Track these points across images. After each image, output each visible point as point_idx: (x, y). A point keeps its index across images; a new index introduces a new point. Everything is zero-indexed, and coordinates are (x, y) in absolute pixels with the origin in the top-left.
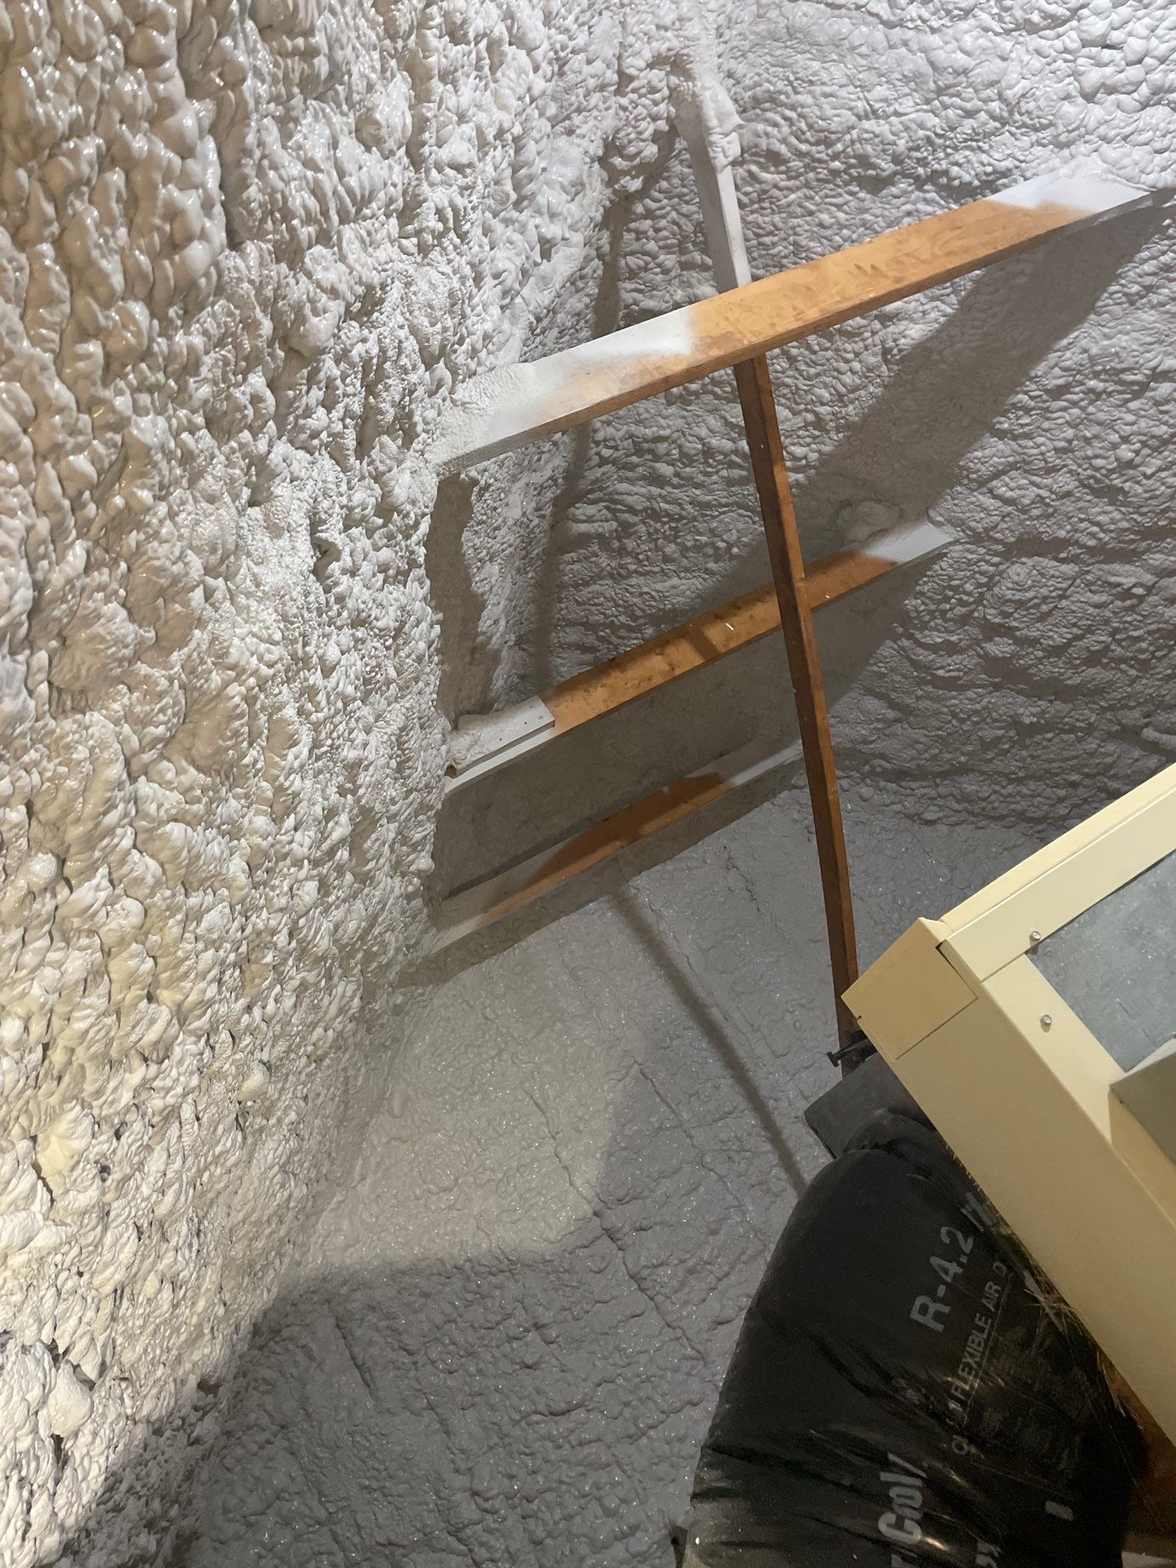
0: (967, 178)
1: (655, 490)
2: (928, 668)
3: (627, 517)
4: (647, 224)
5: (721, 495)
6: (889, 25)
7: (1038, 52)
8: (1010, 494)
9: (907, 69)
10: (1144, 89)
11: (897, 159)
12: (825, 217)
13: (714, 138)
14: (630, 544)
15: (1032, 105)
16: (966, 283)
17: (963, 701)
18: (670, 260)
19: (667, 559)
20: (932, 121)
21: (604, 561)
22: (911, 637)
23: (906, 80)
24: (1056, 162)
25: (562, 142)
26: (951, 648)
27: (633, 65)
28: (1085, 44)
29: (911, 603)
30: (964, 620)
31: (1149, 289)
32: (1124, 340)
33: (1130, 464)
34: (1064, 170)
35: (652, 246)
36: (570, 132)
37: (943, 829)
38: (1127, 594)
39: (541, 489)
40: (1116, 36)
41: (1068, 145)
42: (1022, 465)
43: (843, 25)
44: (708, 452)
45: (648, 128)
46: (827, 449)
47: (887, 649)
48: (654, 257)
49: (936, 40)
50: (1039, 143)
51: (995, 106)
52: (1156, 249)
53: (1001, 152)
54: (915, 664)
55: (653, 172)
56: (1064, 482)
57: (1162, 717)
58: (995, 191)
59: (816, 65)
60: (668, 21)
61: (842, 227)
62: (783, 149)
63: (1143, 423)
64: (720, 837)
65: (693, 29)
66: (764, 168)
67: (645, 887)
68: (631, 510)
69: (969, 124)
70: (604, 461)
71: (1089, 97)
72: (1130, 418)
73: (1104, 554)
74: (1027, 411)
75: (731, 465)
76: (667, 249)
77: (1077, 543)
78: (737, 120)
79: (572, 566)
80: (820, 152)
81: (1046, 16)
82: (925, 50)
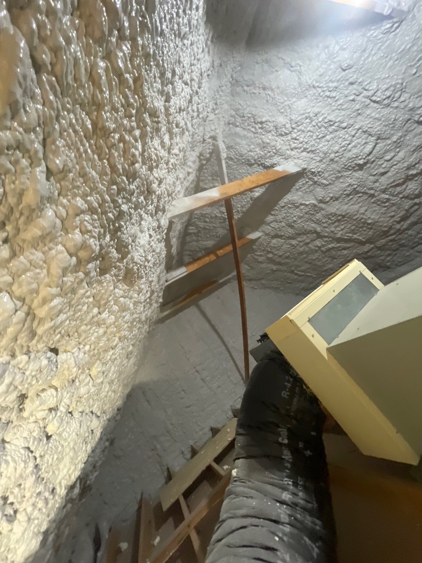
0: (268, 165)
1: (205, 224)
2: (257, 259)
3: (200, 229)
4: (206, 171)
5: (218, 225)
6: (255, 133)
7: (283, 140)
8: (273, 226)
9: (258, 142)
10: (302, 149)
11: (255, 160)
12: (241, 171)
13: (222, 154)
14: (200, 235)
15: (281, 151)
16: (267, 185)
17: (263, 266)
18: (210, 178)
19: (207, 238)
20: (262, 153)
21: (195, 238)
22: (254, 253)
23: (257, 144)
24: (285, 162)
25: (192, 152)
26: (261, 256)
27: (206, 137)
28: (292, 139)
29: (254, 247)
30: (264, 250)
31: (300, 188)
32: (295, 197)
33: (295, 221)
34: (287, 164)
35: (206, 175)
36: (193, 150)
37: (258, 290)
38: (293, 246)
39: (183, 223)
40: (298, 138)
41: (287, 159)
42: (276, 221)
43: (246, 133)
44: (216, 216)
45: (208, 151)
46: (239, 216)
47: (249, 256)
48: (207, 177)
49: (263, 137)
50: (282, 158)
51: (274, 151)
52: (302, 180)
53: (275, 160)
54: (255, 259)
55: (208, 160)
56: (283, 224)
57: (298, 269)
58: (273, 167)
59: (240, 141)
60: (213, 129)
61: (244, 173)
62: (233, 157)
63: (298, 213)
64: (216, 292)
65: (218, 131)
66: (229, 161)
67: (202, 303)
68: (200, 228)
69: (269, 154)
70: (195, 218)
71: (292, 150)
72: (296, 212)
73: (289, 238)
74: (277, 210)
75: (221, 219)
76: (209, 176)
77: (285, 236)
78: (226, 150)
79: (188, 239)
80: (240, 158)
81: (285, 133)
82: (261, 139)
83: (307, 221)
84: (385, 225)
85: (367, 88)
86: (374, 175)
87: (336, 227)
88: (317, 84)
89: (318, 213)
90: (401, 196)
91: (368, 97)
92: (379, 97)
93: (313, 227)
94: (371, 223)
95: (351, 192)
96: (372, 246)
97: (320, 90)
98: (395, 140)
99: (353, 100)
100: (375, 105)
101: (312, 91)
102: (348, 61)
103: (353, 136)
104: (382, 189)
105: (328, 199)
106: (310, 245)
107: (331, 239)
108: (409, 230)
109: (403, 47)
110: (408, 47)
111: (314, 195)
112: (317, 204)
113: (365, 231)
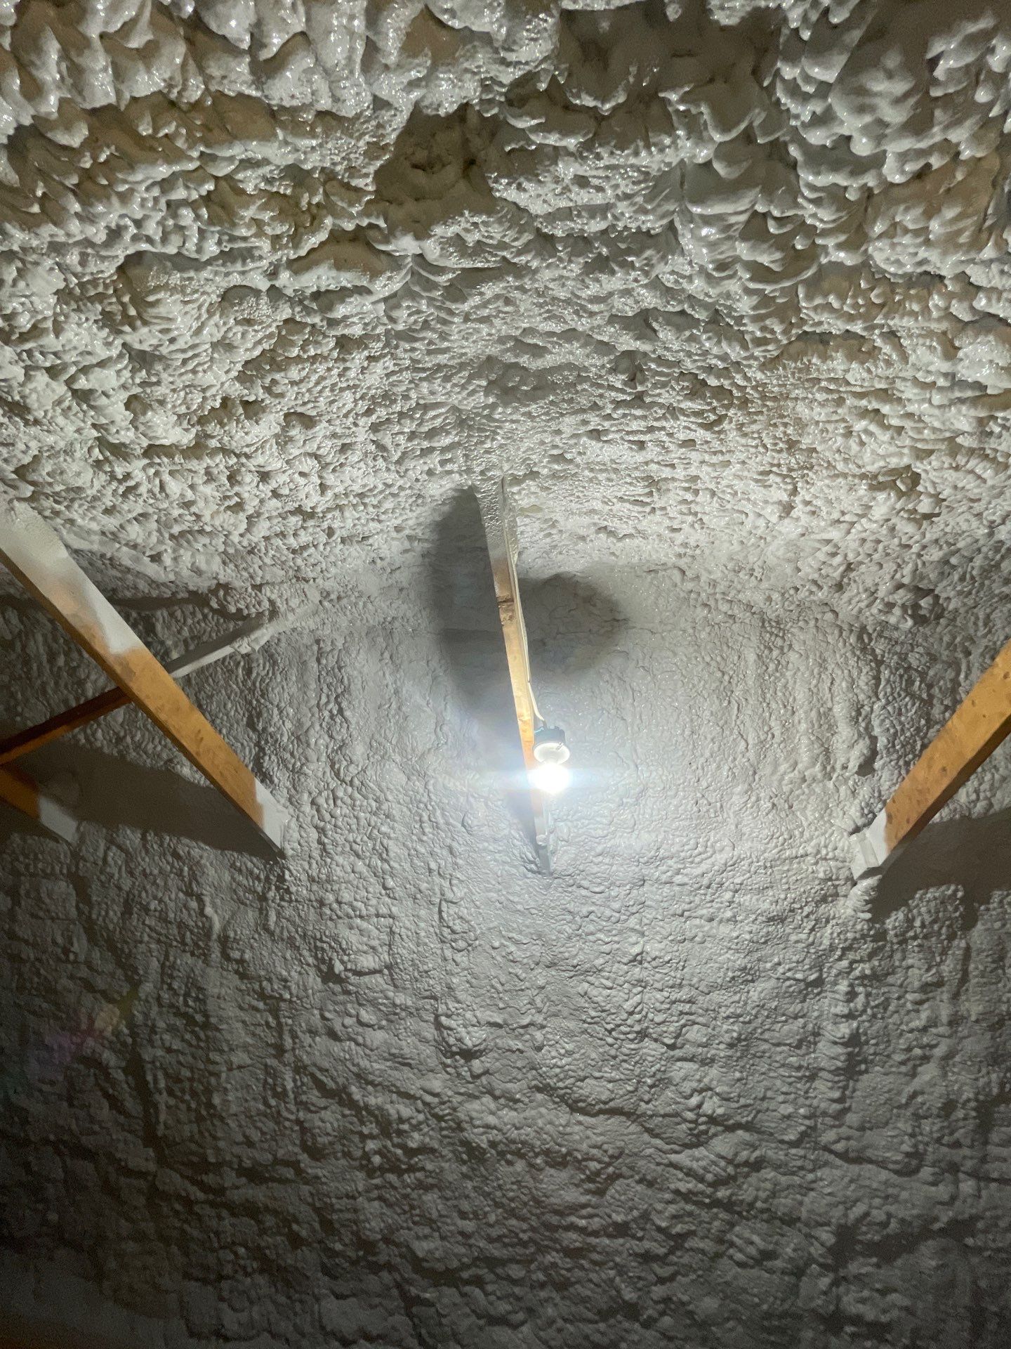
0: (265, 765)
5: (54, 698)
6: (318, 706)
7: (324, 773)
8: (109, 859)
9: (303, 719)
11: (264, 729)
13: (245, 639)
20: (285, 739)
23: (299, 720)
28: (333, 791)
32: (211, 872)
33: (146, 909)
36: (224, 563)
38: (66, 951)
41: (291, 803)
42: (129, 856)
43: (313, 686)
44: (81, 683)
45: (242, 605)
48: (185, 623)
49: (317, 727)
51: (298, 764)
52: (259, 864)
53: (281, 776)
55: (224, 613)
56: (127, 884)
58: (262, 781)
59: (294, 678)
60: (291, 604)
61: (227, 715)
62: (254, 675)
63: (172, 905)
65: (291, 617)
66: (244, 668)
68: (24, 647)
69: (287, 756)
72: (173, 896)
73: (89, 927)
74: (161, 845)
77: (91, 908)
78: (258, 648)
80: (258, 694)
82: (312, 725)
83: (159, 942)
84: (221, 1144)
85: (454, 882)
86: (323, 1018)
87: (171, 1029)
88: (431, 787)
89: (193, 954)
90: (301, 1115)
91: (443, 895)
92: (449, 915)
93: (146, 969)
94: (214, 1107)
95: (271, 997)
96: (152, 1167)
97: (425, 799)
98: (398, 1002)
99: (430, 871)
100: (436, 917)
101: (419, 785)
102: (476, 823)
103: (378, 916)
104: (301, 1061)
105: (236, 955)
106: (88, 999)
107: (130, 1040)
108: (233, 1215)
109: (516, 899)
110: (519, 907)
111: (233, 915)
112: (215, 937)
113: (189, 1109)
